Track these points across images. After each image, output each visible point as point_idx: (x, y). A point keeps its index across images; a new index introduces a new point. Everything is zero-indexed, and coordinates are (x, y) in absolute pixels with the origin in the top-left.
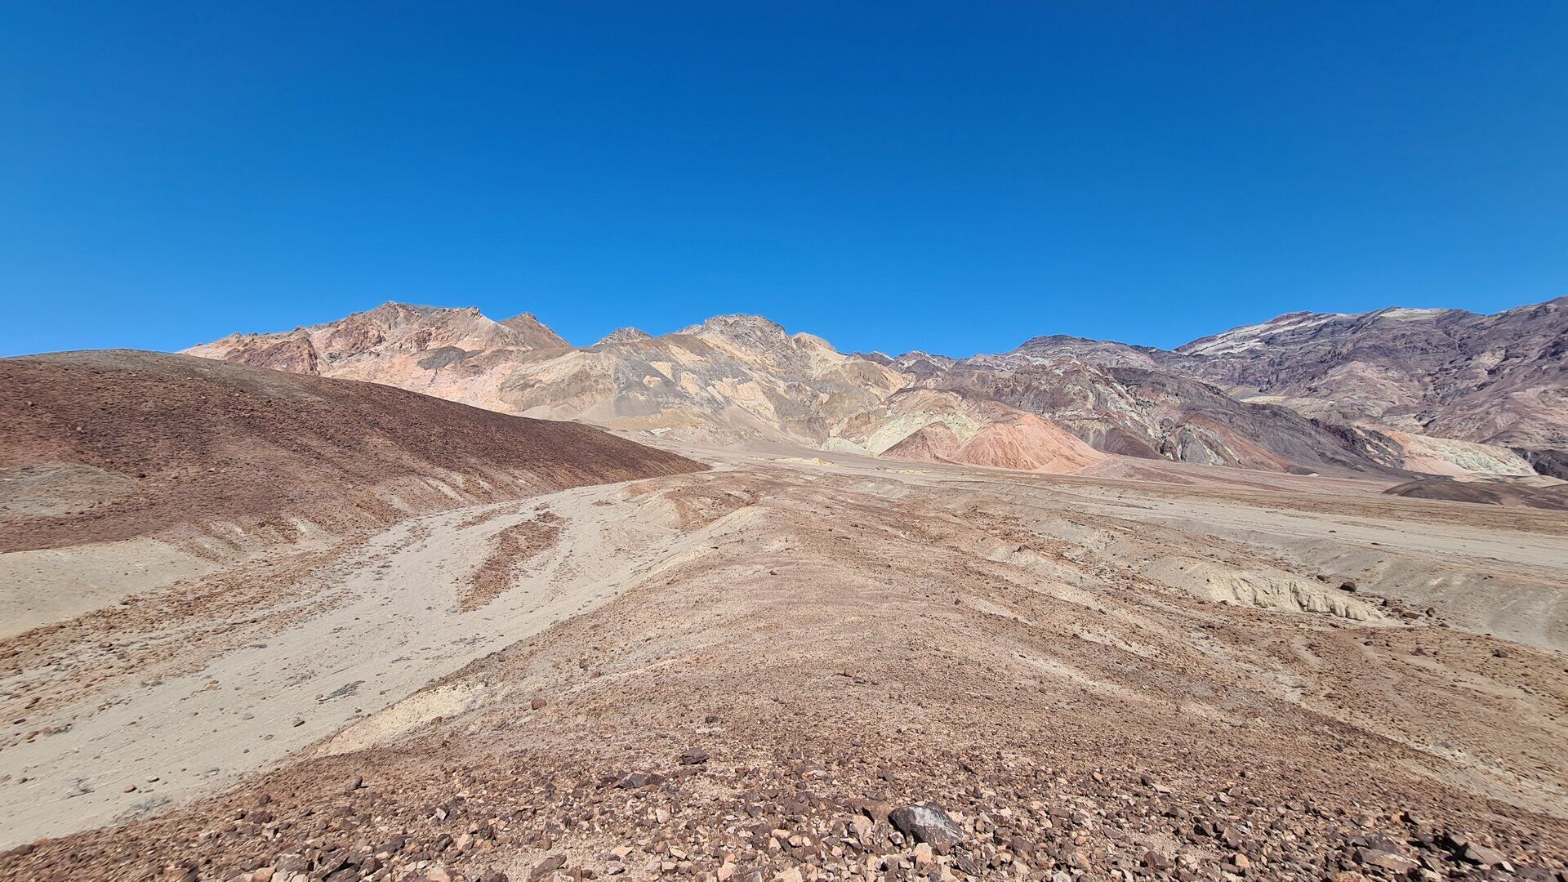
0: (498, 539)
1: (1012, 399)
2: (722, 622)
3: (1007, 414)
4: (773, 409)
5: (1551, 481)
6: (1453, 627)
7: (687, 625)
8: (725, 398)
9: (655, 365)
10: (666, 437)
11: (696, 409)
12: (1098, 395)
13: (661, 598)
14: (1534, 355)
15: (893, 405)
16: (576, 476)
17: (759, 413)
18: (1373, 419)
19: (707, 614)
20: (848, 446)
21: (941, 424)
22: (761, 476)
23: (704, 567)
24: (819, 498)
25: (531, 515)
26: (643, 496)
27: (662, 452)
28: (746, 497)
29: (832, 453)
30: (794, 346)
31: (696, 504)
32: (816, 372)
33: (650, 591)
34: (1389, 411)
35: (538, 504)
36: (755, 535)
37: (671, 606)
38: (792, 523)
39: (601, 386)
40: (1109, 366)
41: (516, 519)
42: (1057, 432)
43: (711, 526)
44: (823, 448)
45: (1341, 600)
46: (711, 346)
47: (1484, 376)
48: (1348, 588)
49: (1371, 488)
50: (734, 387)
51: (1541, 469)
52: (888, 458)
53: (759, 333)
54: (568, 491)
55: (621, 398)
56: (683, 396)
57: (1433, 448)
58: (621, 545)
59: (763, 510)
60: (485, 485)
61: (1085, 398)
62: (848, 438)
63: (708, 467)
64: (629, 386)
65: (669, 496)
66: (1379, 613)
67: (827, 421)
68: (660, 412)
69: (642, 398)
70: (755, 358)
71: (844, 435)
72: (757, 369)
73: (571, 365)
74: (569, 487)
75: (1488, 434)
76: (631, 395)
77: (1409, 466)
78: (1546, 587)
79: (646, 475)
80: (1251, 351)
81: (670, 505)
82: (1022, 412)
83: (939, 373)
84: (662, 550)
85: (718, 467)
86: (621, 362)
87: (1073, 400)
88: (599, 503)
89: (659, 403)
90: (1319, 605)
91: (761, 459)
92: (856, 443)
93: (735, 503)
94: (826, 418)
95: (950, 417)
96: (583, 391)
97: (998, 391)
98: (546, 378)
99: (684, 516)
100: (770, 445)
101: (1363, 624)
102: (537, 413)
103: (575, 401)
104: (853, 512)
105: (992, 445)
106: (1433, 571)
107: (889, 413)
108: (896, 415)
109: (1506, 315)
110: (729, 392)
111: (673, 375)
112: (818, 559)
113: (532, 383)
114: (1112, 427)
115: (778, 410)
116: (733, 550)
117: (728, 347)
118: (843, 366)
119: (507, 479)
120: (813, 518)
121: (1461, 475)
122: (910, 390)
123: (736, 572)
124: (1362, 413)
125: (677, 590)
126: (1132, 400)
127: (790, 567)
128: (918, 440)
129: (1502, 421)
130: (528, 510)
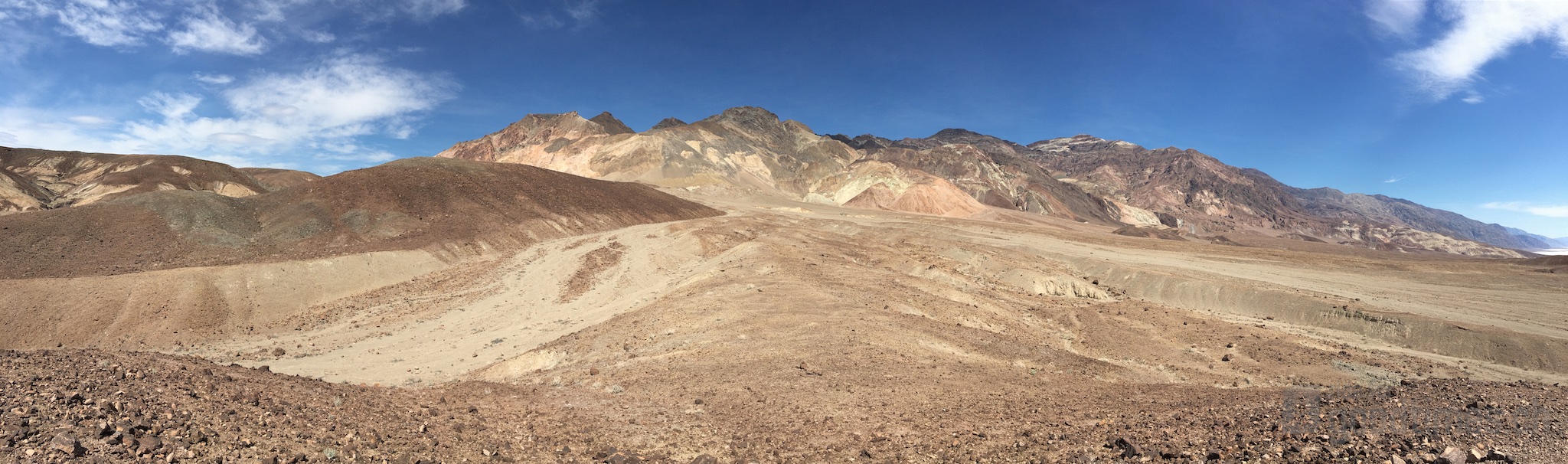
0: (585, 259)
1: (930, 168)
2: (720, 325)
3: (927, 178)
4: (770, 173)
5: (1165, 227)
6: (1132, 298)
7: (696, 326)
8: (737, 165)
9: (690, 143)
10: (696, 192)
11: (717, 173)
12: (983, 169)
13: (681, 305)
14: (1163, 171)
15: (852, 171)
16: (636, 218)
17: (760, 176)
18: (1111, 196)
19: (712, 319)
20: (822, 198)
21: (883, 184)
22: (760, 220)
23: (713, 285)
24: (798, 236)
25: (606, 244)
26: (678, 232)
27: (693, 203)
28: (748, 234)
29: (812, 204)
30: (785, 129)
31: (714, 239)
32: (800, 147)
33: (676, 300)
34: (1118, 192)
35: (610, 236)
36: (751, 262)
37: (688, 312)
38: (778, 254)
39: (653, 158)
40: (989, 151)
41: (596, 246)
42: (957, 191)
43: (723, 254)
44: (805, 200)
45: (1092, 289)
46: (727, 129)
47: (1147, 180)
48: (1095, 283)
49: (1106, 231)
50: (743, 158)
51: (1162, 222)
52: (848, 207)
53: (760, 120)
54: (630, 228)
55: (666, 166)
56: (709, 165)
57: (1130, 211)
58: (662, 266)
59: (758, 245)
60: (579, 223)
61: (975, 170)
62: (822, 193)
63: (724, 213)
64: (671, 158)
65: (696, 233)
66: (1107, 295)
67: (807, 182)
68: (693, 175)
69: (680, 166)
70: (757, 137)
71: (818, 191)
72: (759, 146)
73: (634, 144)
74: (630, 225)
75: (1147, 206)
76: (672, 163)
77: (1122, 220)
78: (1162, 275)
79: (681, 218)
80: (1064, 152)
81: (696, 239)
82: (936, 177)
83: (881, 150)
84: (689, 270)
85: (731, 213)
86: (666, 142)
87: (967, 171)
88: (649, 237)
89: (691, 170)
90: (1083, 293)
91: (760, 208)
92: (827, 197)
93: (739, 238)
94: (806, 180)
95: (889, 180)
96: (642, 161)
97: (920, 163)
98: (618, 154)
99: (705, 247)
100: (768, 198)
101: (1100, 301)
102: (612, 177)
103: (636, 168)
104: (821, 246)
105: (915, 199)
106: (1126, 272)
107: (849, 176)
108: (854, 178)
109: (1155, 151)
110: (739, 161)
111: (701, 150)
112: (792, 281)
113: (609, 157)
114: (989, 189)
115: (774, 174)
116: (733, 273)
117: (738, 130)
118: (818, 144)
119: (593, 220)
120: (793, 250)
121: (1138, 225)
122: (863, 161)
123: (734, 289)
124: (1107, 193)
125: (693, 300)
126: (1002, 174)
127: (773, 286)
128: (868, 195)
129: (1152, 200)
130: (603, 240)
